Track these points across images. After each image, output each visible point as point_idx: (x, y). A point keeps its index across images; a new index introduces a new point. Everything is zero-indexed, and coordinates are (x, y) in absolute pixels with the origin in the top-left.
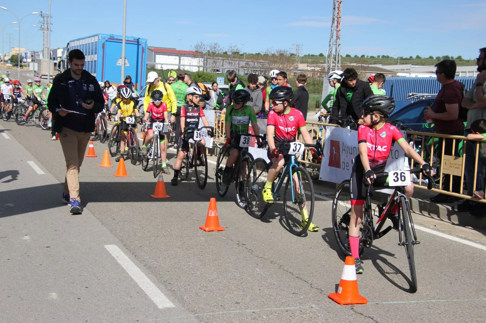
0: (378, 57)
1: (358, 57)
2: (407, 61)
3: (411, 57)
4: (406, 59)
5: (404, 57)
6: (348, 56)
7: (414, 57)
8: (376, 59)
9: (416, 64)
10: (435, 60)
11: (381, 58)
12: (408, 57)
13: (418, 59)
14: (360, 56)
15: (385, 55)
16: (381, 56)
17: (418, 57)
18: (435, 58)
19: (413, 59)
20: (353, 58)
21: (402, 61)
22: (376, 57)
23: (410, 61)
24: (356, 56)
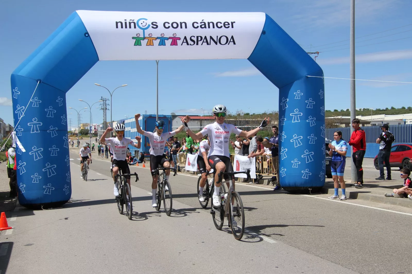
0: (360, 110)
1: (344, 111)
2: (383, 112)
3: (387, 109)
4: (383, 110)
5: (381, 109)
6: (335, 111)
7: (390, 108)
8: (359, 111)
9: (390, 113)
10: (407, 109)
11: (362, 110)
12: (385, 109)
13: (393, 110)
14: (345, 110)
15: (366, 108)
16: (362, 109)
17: (392, 108)
18: (406, 108)
19: (389, 110)
20: (339, 112)
21: (380, 112)
22: (359, 110)
23: (386, 112)
24: (342, 110)
